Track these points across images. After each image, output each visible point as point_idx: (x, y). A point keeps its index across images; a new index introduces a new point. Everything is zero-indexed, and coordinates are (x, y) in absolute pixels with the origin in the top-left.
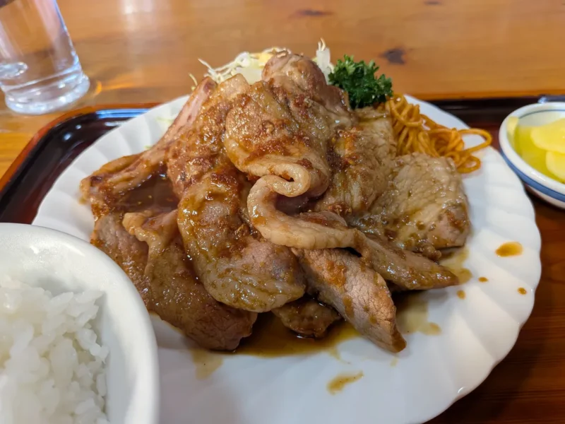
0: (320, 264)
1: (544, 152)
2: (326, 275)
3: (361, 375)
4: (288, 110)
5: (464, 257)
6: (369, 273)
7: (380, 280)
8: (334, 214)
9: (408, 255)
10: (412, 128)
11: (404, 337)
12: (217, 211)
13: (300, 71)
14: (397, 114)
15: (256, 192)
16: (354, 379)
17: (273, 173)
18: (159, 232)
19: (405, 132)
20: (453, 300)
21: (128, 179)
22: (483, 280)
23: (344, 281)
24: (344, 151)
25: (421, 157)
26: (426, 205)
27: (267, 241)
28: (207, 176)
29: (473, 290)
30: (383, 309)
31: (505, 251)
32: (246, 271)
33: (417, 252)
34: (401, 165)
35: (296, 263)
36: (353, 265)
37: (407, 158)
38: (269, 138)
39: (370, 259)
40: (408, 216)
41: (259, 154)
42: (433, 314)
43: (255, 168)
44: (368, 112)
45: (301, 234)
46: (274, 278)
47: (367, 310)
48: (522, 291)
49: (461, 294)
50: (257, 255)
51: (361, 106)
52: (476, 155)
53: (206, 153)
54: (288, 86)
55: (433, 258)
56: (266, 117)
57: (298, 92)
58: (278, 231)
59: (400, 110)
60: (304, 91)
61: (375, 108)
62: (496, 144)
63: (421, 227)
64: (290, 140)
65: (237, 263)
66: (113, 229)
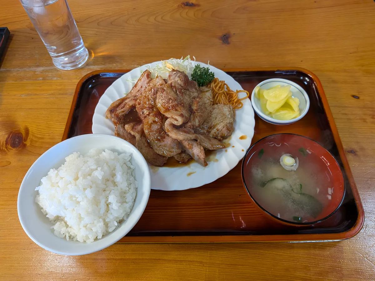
0: (186, 144)
1: (267, 100)
2: (187, 147)
3: (195, 172)
4: (177, 94)
5: (230, 139)
6: (199, 146)
7: (202, 148)
8: (190, 129)
9: (212, 139)
10: (220, 93)
11: (208, 163)
12: (155, 127)
13: (181, 80)
14: (215, 89)
15: (167, 122)
16: (194, 173)
17: (173, 118)
18: (138, 132)
19: (217, 95)
20: (224, 152)
21: (123, 112)
22: (233, 147)
23: (192, 148)
24: (194, 107)
25: (220, 106)
26: (220, 123)
27: (171, 137)
28: (151, 114)
29: (230, 150)
30: (202, 156)
31: (242, 138)
32: (165, 146)
33: (215, 138)
34: (214, 109)
35: (179, 144)
36: (195, 144)
37: (216, 106)
38: (171, 104)
39: (200, 142)
40: (214, 126)
41: (167, 110)
42: (217, 156)
43: (167, 115)
44: (204, 88)
45: (180, 136)
46: (173, 148)
47: (198, 156)
48: (243, 150)
49: (226, 151)
50: (168, 141)
51: (202, 86)
52: (242, 101)
53: (150, 106)
54: (177, 85)
55: (220, 140)
56: (170, 97)
57: (180, 87)
58: (174, 135)
59: (216, 87)
60: (182, 87)
61: (207, 87)
62: (250, 98)
63: (218, 130)
64: (177, 105)
65: (163, 143)
66: (121, 130)
